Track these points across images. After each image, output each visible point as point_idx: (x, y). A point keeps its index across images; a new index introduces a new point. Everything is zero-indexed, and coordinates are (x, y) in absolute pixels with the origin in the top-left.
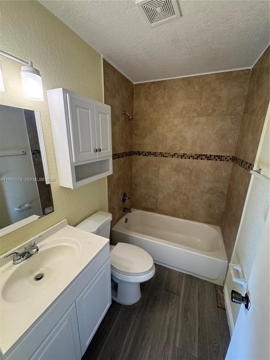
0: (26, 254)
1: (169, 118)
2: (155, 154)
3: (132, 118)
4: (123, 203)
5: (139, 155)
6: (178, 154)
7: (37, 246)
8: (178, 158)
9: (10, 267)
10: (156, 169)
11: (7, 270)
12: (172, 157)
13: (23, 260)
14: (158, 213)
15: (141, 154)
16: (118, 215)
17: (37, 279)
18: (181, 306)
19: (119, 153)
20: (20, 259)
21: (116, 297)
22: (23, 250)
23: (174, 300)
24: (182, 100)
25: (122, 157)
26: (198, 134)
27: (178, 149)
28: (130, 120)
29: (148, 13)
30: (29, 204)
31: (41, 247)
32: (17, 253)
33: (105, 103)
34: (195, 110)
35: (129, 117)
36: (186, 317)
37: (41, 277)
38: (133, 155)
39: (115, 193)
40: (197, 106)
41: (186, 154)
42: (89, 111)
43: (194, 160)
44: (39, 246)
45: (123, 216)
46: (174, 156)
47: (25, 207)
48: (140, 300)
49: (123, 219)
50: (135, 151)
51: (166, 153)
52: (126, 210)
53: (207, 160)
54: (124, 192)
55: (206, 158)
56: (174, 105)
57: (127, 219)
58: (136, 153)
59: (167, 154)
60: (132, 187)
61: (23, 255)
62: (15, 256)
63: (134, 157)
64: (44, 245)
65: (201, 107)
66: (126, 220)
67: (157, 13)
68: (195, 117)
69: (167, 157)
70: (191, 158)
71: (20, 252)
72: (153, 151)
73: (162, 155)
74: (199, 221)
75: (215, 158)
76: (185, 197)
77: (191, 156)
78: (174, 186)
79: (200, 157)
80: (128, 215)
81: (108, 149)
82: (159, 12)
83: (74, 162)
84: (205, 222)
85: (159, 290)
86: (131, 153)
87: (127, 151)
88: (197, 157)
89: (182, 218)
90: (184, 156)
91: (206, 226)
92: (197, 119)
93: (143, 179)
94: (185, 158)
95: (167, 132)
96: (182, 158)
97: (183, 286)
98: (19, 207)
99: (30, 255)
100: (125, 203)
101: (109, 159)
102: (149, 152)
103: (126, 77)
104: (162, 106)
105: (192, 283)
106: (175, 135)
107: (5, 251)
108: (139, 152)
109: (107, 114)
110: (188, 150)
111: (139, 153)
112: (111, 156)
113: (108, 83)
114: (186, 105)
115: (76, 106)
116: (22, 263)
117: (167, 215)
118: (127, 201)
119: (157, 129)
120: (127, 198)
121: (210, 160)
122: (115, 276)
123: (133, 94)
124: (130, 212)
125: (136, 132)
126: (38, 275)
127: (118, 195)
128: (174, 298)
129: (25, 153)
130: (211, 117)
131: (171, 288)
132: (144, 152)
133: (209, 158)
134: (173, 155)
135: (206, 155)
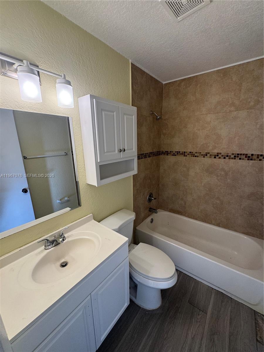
0: (54, 242)
1: (201, 115)
2: (184, 154)
3: (160, 118)
4: (149, 203)
5: (167, 155)
6: (210, 154)
7: (65, 235)
8: (210, 157)
9: (42, 251)
10: (185, 169)
11: (39, 253)
12: (204, 157)
13: (52, 247)
14: (186, 216)
15: (169, 153)
16: (143, 215)
17: (62, 265)
18: (207, 326)
19: (146, 153)
20: (50, 245)
21: (136, 298)
22: (53, 238)
23: (199, 317)
24: (217, 94)
25: (149, 157)
26: (236, 130)
27: (211, 148)
28: (157, 119)
29: (173, 8)
30: (68, 197)
31: (68, 237)
32: (48, 240)
33: (132, 105)
34: (233, 104)
35: (157, 117)
36: (212, 341)
37: (66, 265)
38: (161, 155)
39: (141, 193)
40: (235, 99)
41: (220, 154)
42: (115, 113)
43: (231, 160)
44: (67, 236)
45: (149, 216)
46: (206, 155)
47: (65, 200)
48: (160, 307)
49: (149, 219)
50: (163, 151)
51: (196, 153)
52: (152, 210)
53: (248, 159)
54: (151, 192)
55: (246, 157)
56: (207, 101)
57: (152, 219)
58: (164, 153)
59: (198, 153)
60: (159, 188)
61: (52, 242)
62: (47, 242)
63: (162, 156)
64: (70, 236)
65: (241, 99)
66: (152, 221)
67: (183, 5)
68: (233, 111)
69: (198, 157)
70: (227, 158)
71: (51, 239)
72: (182, 150)
73: (192, 154)
74: (236, 231)
75: (258, 157)
76: (218, 202)
77: (227, 156)
78: (206, 188)
79: (238, 157)
80: (154, 216)
81: (133, 149)
82: (185, 4)
83: (99, 161)
84: (244, 233)
85: (182, 301)
86: (159, 153)
87: (155, 150)
88: (235, 156)
89: (215, 225)
90: (218, 156)
91: (245, 237)
92: (235, 113)
93: (170, 180)
94: (220, 158)
95: (198, 130)
96: (215, 158)
97: (210, 303)
98: (60, 200)
99: (57, 243)
100: (151, 203)
101: (134, 159)
102: (178, 152)
103: (154, 78)
104: (193, 102)
105: (222, 302)
106: (207, 133)
107: (39, 237)
108: (168, 151)
109: (132, 116)
110: (223, 149)
111: (167, 153)
112: (136, 156)
113: (136, 86)
114: (221, 99)
115: (102, 110)
116: (52, 249)
117: (196, 219)
118: (154, 201)
119: (186, 128)
120: (153, 198)
121: (251, 160)
122: (134, 277)
123: (162, 93)
124: (156, 213)
125: (164, 131)
126: (63, 263)
127: (144, 194)
128: (199, 315)
129: (67, 154)
130: (253, 110)
131: (196, 301)
132: (172, 152)
133: (249, 158)
134: (204, 155)
135: (247, 155)
